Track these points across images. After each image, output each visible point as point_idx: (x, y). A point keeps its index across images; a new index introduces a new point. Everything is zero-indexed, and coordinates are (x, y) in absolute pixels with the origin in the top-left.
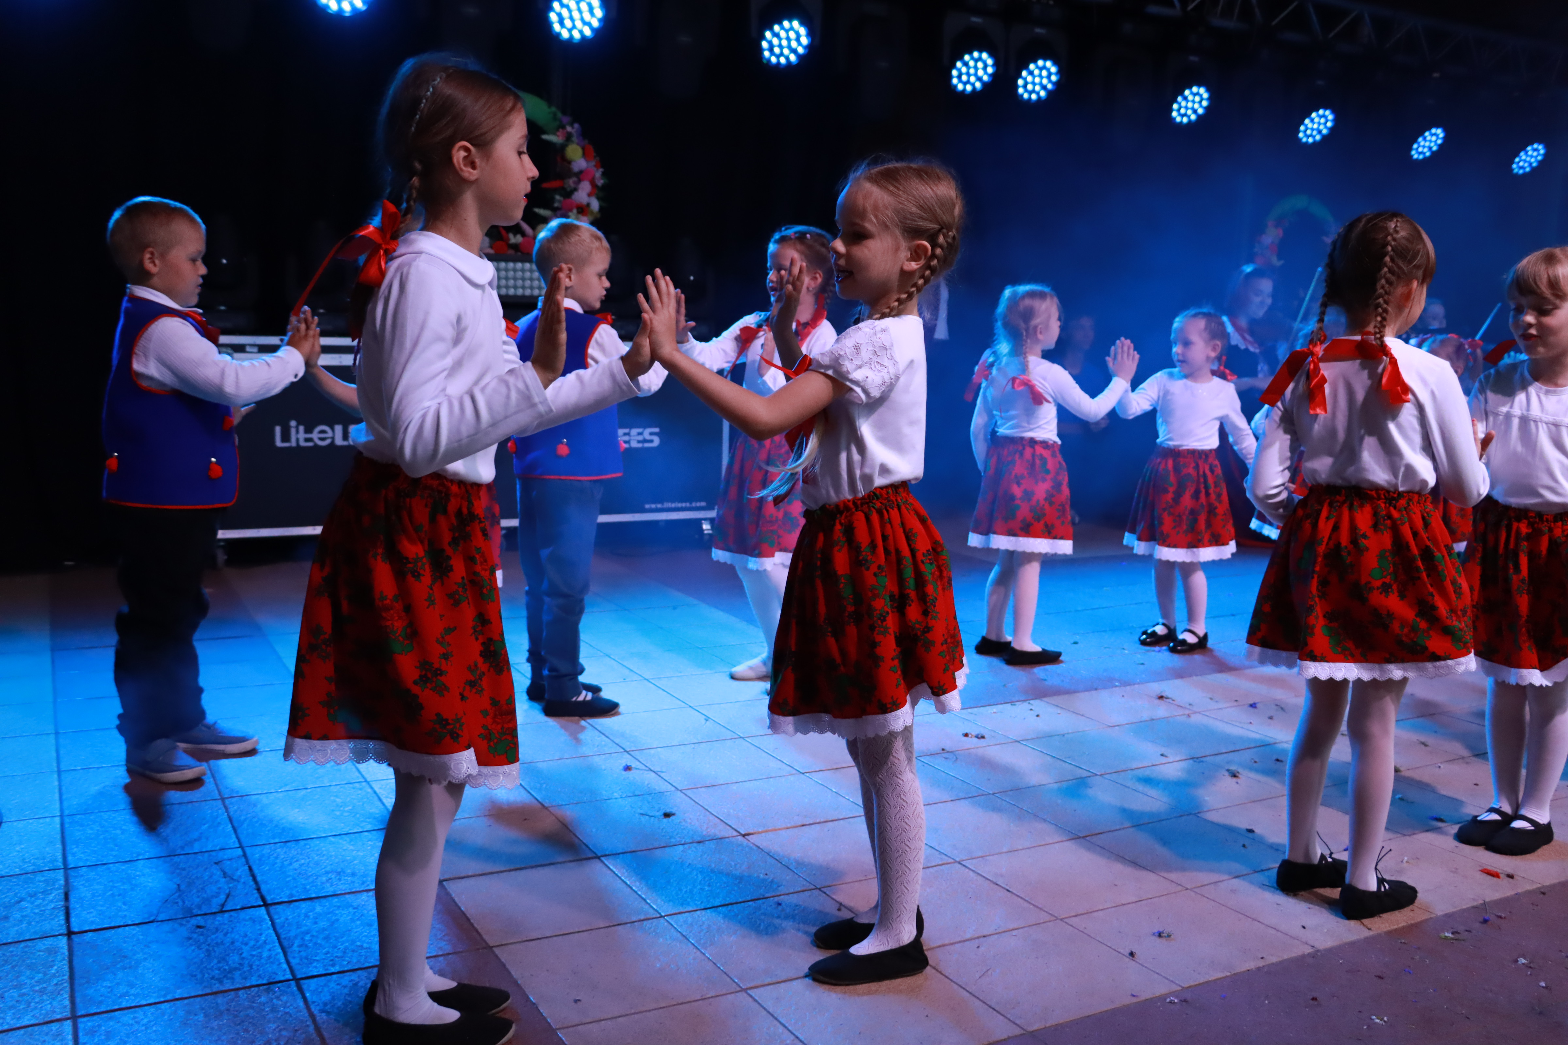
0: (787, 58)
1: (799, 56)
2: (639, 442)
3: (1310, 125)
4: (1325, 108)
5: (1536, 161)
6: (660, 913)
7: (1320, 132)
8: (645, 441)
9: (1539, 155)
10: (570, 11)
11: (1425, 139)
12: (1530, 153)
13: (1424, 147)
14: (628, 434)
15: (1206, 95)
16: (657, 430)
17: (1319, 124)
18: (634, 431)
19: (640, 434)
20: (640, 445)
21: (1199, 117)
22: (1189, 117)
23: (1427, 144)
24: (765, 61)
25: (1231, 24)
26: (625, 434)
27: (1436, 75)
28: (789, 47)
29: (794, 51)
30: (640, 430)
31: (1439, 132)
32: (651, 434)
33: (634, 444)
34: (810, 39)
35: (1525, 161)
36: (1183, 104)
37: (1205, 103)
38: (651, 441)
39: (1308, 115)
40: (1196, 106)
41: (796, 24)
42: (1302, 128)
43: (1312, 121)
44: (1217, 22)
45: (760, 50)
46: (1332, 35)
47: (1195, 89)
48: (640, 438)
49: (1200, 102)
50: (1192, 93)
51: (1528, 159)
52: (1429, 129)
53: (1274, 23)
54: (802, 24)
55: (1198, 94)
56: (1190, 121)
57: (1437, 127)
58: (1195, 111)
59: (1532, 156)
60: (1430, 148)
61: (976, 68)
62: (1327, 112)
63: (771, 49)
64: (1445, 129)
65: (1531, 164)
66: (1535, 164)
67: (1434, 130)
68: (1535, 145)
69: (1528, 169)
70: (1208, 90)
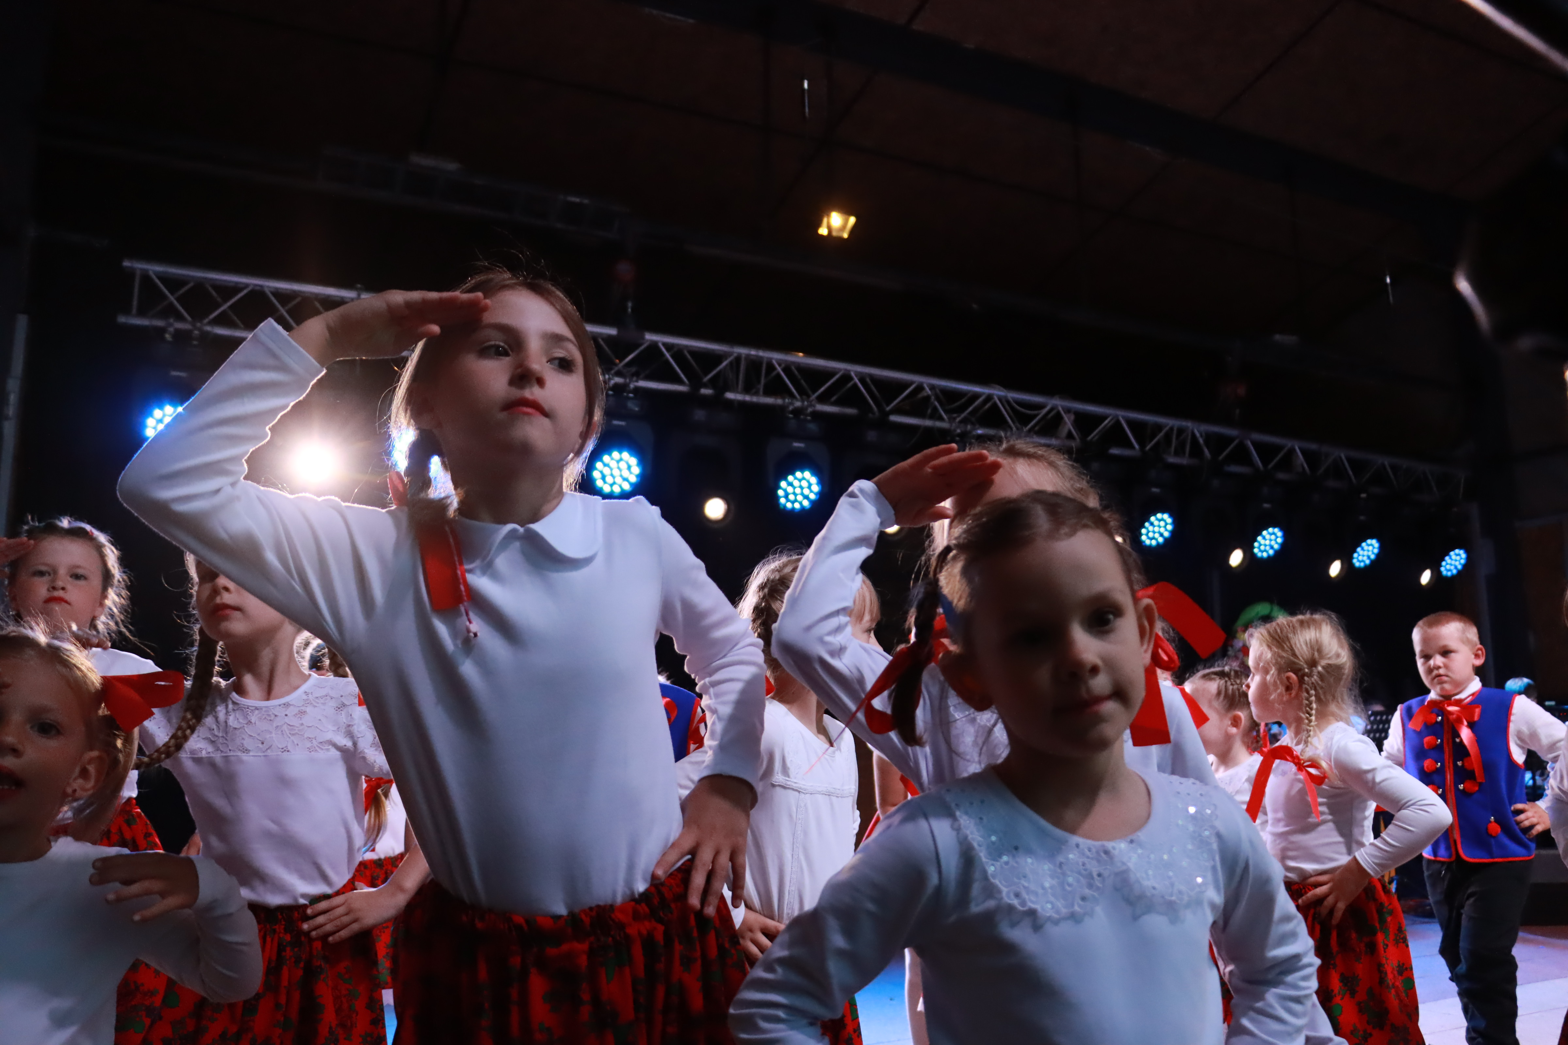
0: (801, 503)
1: (811, 502)
3: (1262, 542)
4: (1274, 527)
5: (1460, 564)
7: (1272, 547)
9: (1461, 559)
10: (611, 469)
11: (1363, 549)
12: (1454, 558)
13: (1363, 556)
15: (1169, 520)
17: (1271, 540)
21: (1166, 540)
22: (1156, 540)
23: (1366, 553)
24: (782, 507)
25: (1184, 461)
27: (1363, 495)
28: (802, 494)
29: (806, 497)
31: (1374, 542)
34: (820, 486)
35: (1451, 565)
36: (1151, 528)
37: (1170, 527)
39: (1260, 534)
40: (1162, 530)
41: (807, 474)
42: (1256, 544)
43: (1264, 538)
44: (1172, 460)
45: (777, 498)
46: (1271, 466)
47: (1159, 515)
49: (1165, 527)
50: (1157, 519)
51: (1453, 563)
52: (1365, 541)
53: (1221, 458)
54: (814, 473)
55: (1162, 520)
56: (1158, 544)
57: (1372, 538)
58: (1161, 535)
59: (1456, 560)
60: (1369, 557)
62: (1276, 530)
63: (786, 496)
64: (1379, 541)
65: (1456, 567)
66: (1460, 567)
67: (1369, 541)
68: (1457, 551)
69: (1455, 572)
70: (1171, 516)
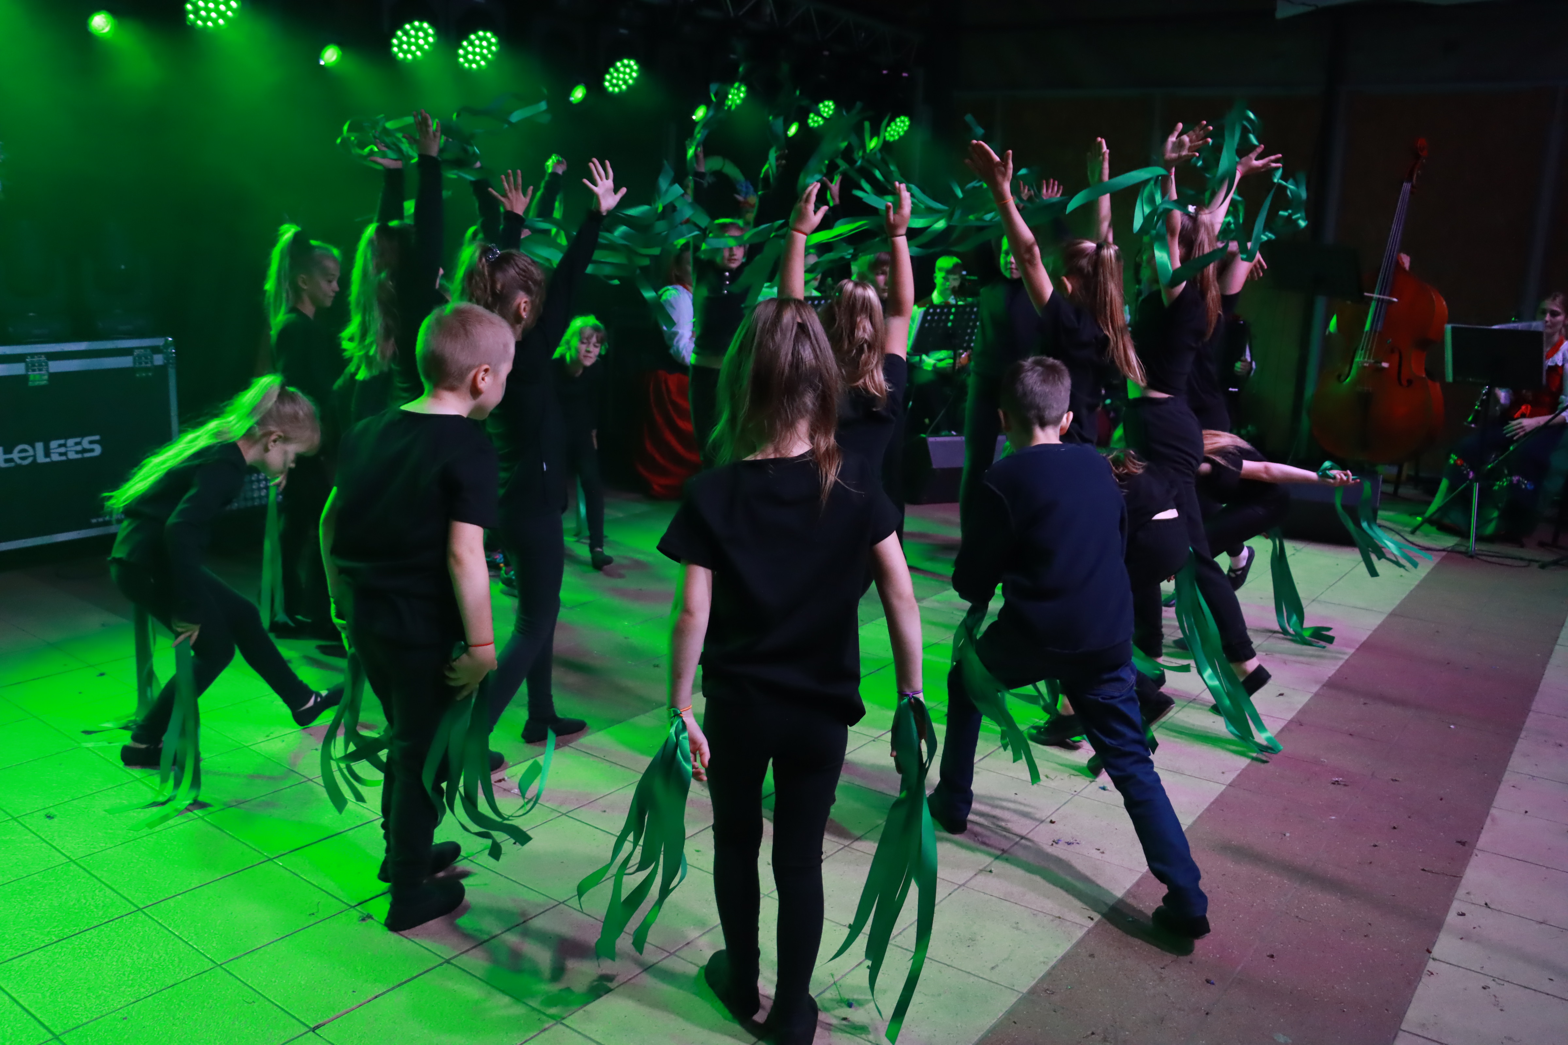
2: (77, 452)
4: (739, 84)
5: (903, 130)
6: (136, 906)
8: (85, 451)
9: (904, 127)
12: (898, 124)
14: (64, 445)
15: (636, 67)
16: (97, 438)
18: (71, 442)
19: (77, 444)
20: (79, 456)
21: (629, 87)
22: (620, 87)
26: (60, 446)
27: (826, 53)
30: (78, 440)
32: (91, 442)
33: (72, 456)
35: (895, 130)
37: (635, 75)
38: (92, 450)
40: (627, 77)
46: (741, 13)
47: (625, 63)
48: (79, 448)
49: (630, 74)
50: (623, 65)
51: (897, 129)
55: (628, 66)
56: (617, 91)
57: (830, 99)
58: (625, 82)
61: (417, 37)
62: (742, 86)
64: (835, 103)
65: (898, 133)
66: (902, 133)
67: (826, 103)
68: (902, 118)
69: (897, 137)
70: (637, 62)
